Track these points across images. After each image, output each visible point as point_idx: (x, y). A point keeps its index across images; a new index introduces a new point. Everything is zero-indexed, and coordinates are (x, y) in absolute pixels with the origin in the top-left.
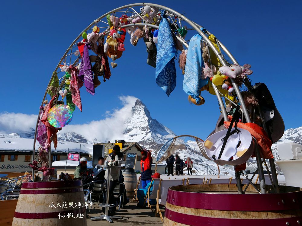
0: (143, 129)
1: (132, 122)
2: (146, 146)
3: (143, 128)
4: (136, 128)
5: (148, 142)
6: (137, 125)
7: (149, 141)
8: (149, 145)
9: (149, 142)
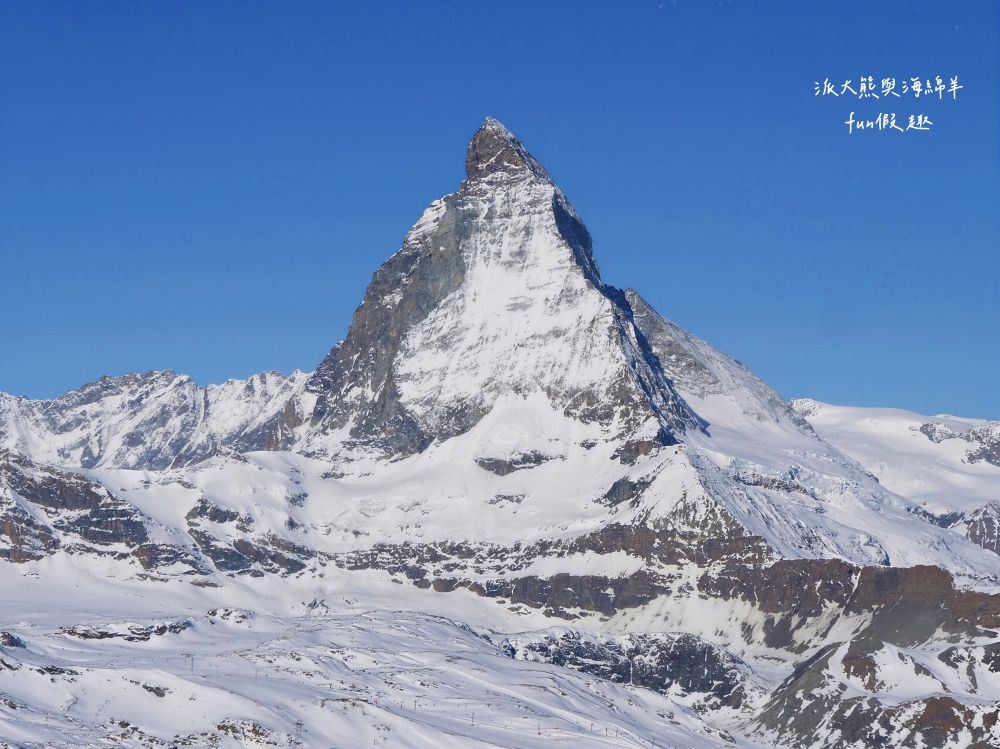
0: (585, 405)
1: (471, 337)
2: (671, 569)
3: (590, 396)
4: (517, 389)
5: (683, 536)
6: (525, 365)
7: (694, 524)
8: (701, 562)
9: (692, 536)
